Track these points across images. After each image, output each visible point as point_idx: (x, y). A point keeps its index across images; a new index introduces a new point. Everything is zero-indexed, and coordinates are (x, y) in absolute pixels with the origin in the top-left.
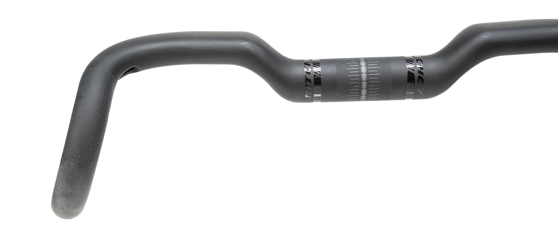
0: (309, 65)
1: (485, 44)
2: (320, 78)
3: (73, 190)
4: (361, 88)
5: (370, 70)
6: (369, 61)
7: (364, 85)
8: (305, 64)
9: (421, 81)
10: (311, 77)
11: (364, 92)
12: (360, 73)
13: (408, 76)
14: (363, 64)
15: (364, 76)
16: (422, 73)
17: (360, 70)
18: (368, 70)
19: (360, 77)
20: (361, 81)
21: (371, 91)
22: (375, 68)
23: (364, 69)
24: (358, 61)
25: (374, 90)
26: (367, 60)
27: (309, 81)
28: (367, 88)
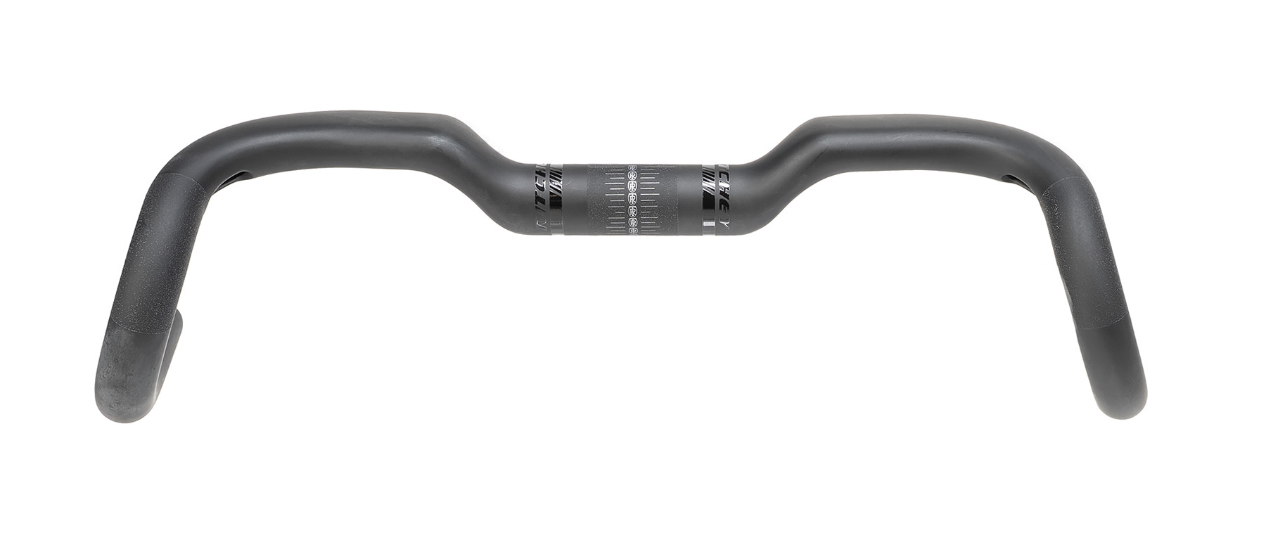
0: (543, 175)
1: (821, 154)
2: (561, 198)
3: (126, 376)
4: (627, 216)
5: (642, 186)
6: (644, 172)
7: (633, 210)
8: (537, 172)
9: (725, 208)
10: (545, 195)
11: (633, 222)
12: (627, 192)
13: (704, 198)
14: (632, 176)
15: (632, 197)
16: (727, 196)
17: (626, 186)
18: (639, 186)
19: (626, 198)
20: (627, 204)
21: (644, 220)
22: (651, 183)
23: (632, 185)
24: (624, 170)
25: (649, 220)
26: (641, 170)
27: (542, 201)
28: (638, 216)
